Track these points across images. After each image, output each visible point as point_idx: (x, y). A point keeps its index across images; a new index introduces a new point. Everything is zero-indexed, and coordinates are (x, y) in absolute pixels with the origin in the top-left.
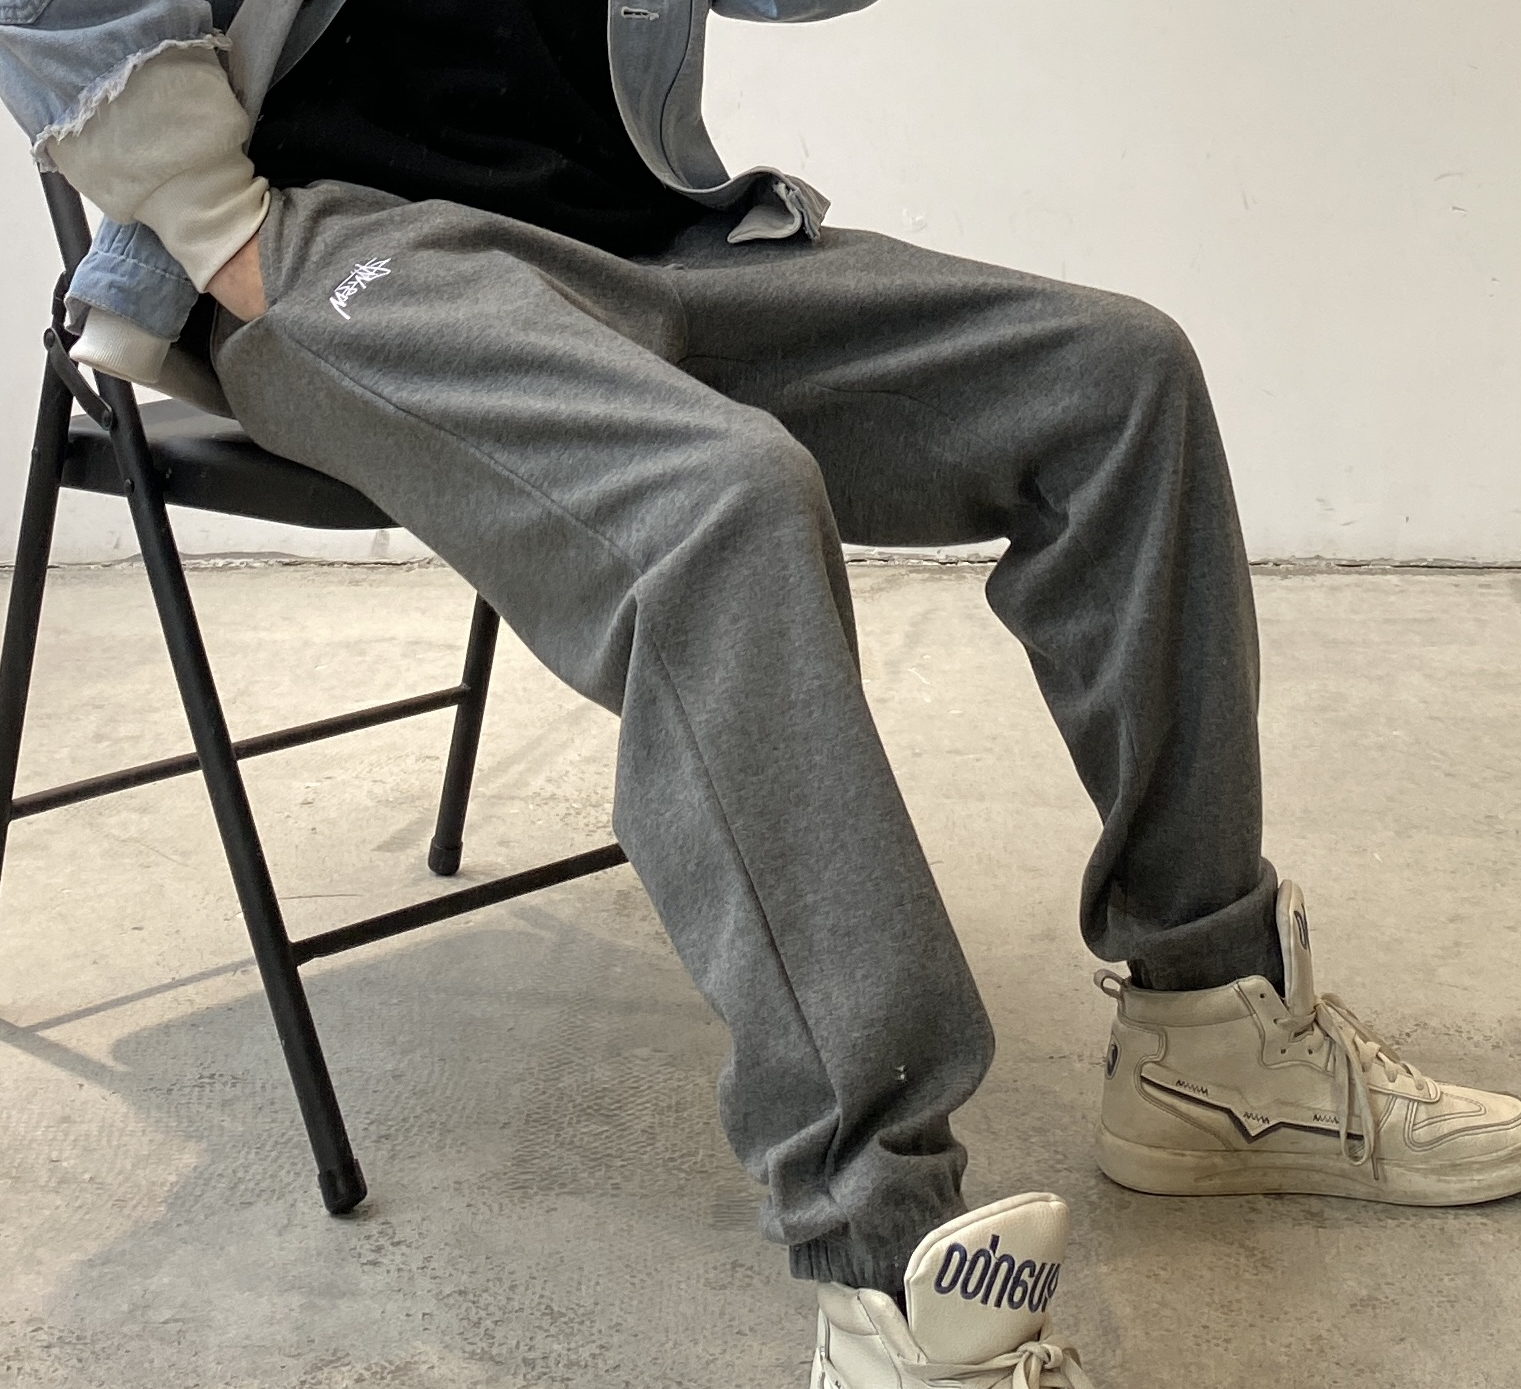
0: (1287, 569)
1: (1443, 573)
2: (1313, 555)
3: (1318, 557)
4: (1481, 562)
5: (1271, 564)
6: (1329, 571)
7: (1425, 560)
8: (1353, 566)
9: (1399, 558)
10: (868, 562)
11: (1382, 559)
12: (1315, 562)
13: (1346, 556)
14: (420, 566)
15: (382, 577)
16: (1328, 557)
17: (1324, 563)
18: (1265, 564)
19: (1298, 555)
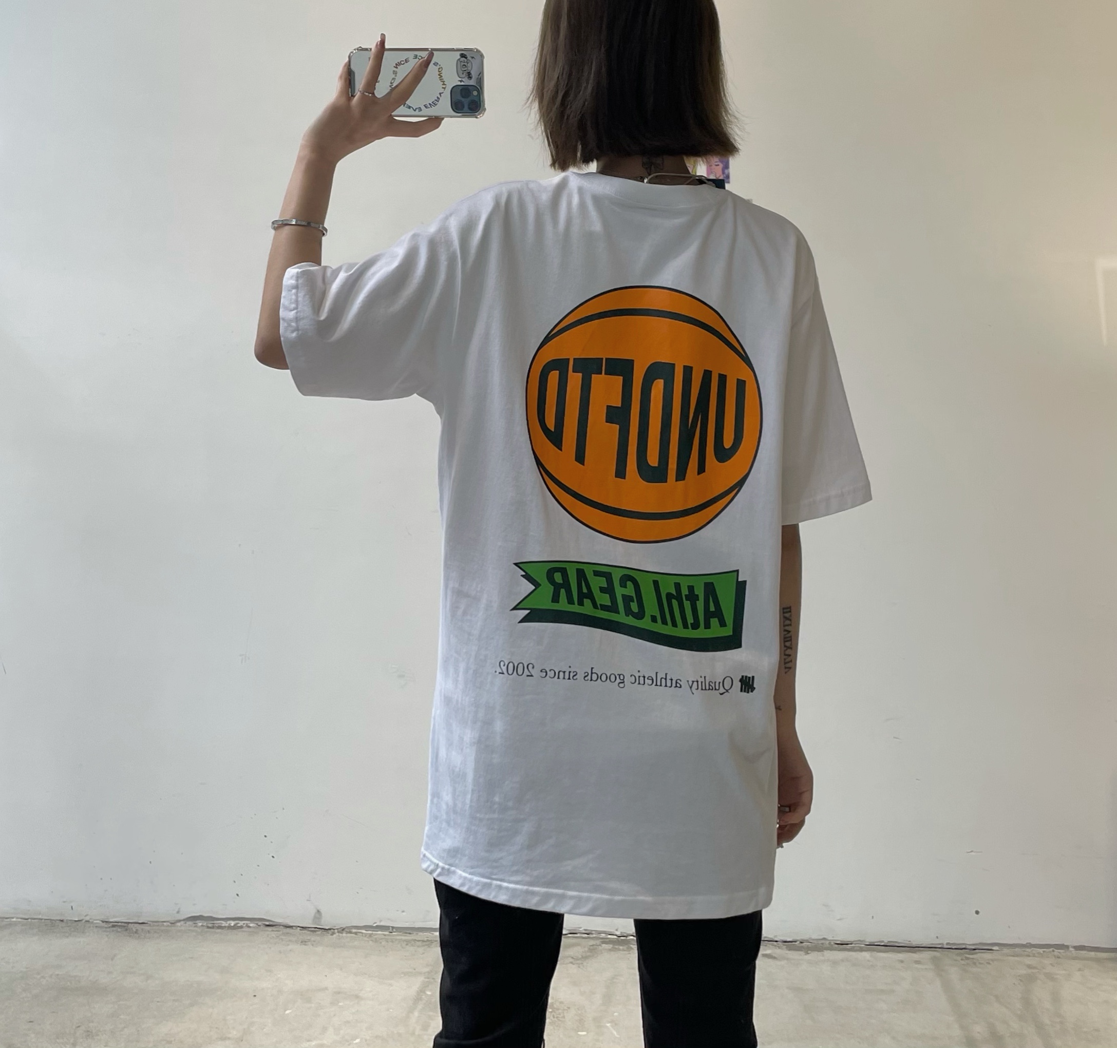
0: (808, 946)
1: (894, 951)
2: (821, 937)
3: (824, 939)
4: (914, 944)
5: (798, 942)
6: (830, 948)
7: (883, 942)
8: (842, 945)
9: (869, 940)
10: (578, 935)
11: (859, 940)
12: (823, 941)
13: (840, 938)
14: (338, 932)
15: (318, 938)
16: (829, 939)
17: (828, 942)
18: (795, 942)
19: (814, 937)
